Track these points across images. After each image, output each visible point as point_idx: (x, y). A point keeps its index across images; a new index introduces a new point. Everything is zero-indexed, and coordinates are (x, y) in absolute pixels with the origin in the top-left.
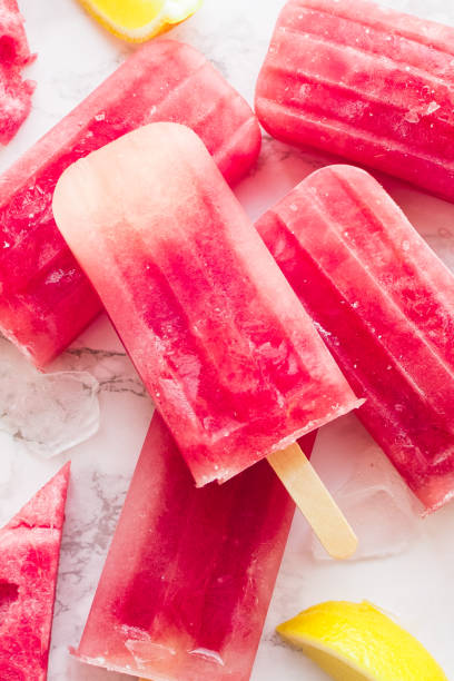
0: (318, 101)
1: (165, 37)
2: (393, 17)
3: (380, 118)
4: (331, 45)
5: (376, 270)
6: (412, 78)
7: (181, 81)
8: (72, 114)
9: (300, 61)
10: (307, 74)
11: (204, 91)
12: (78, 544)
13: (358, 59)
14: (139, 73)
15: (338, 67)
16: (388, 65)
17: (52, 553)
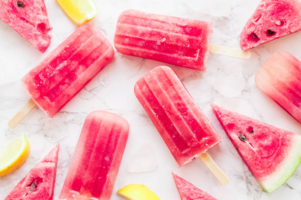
0: (131, 42)
1: (87, 23)
2: (150, 15)
3: (149, 45)
4: (133, 26)
5: (170, 97)
6: (156, 32)
7: (91, 36)
8: (60, 45)
9: (125, 32)
10: (127, 35)
11: (97, 39)
12: (62, 167)
13: (141, 29)
14: (79, 34)
15: (136, 32)
16: (150, 29)
17: (53, 170)
